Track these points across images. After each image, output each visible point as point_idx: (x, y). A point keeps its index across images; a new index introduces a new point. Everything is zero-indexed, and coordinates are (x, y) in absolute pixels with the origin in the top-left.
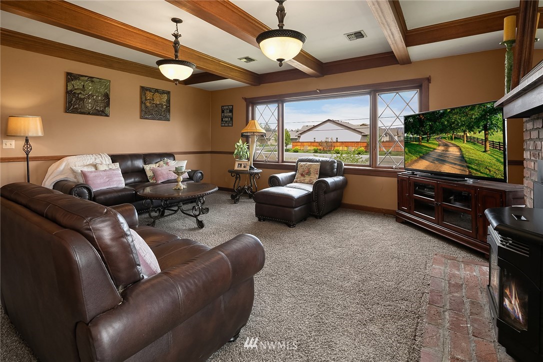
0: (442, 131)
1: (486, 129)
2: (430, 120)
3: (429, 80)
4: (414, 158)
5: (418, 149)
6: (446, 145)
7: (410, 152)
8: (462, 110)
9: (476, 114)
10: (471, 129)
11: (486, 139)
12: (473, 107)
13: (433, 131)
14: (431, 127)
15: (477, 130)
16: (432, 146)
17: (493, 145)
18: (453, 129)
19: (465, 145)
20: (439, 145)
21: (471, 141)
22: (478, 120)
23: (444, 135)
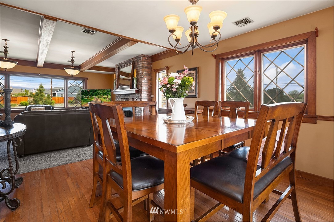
0: (96, 95)
1: (107, 95)
2: (92, 92)
3: (87, 78)
4: (85, 103)
5: (87, 100)
6: (97, 99)
7: (83, 101)
8: (101, 90)
9: (105, 91)
10: (104, 95)
11: (107, 98)
12: (104, 90)
13: (92, 95)
14: (92, 94)
15: (105, 95)
16: (92, 99)
17: (109, 99)
18: (99, 95)
19: (102, 99)
20: (95, 99)
21: (104, 98)
22: (106, 93)
23: (96, 96)
